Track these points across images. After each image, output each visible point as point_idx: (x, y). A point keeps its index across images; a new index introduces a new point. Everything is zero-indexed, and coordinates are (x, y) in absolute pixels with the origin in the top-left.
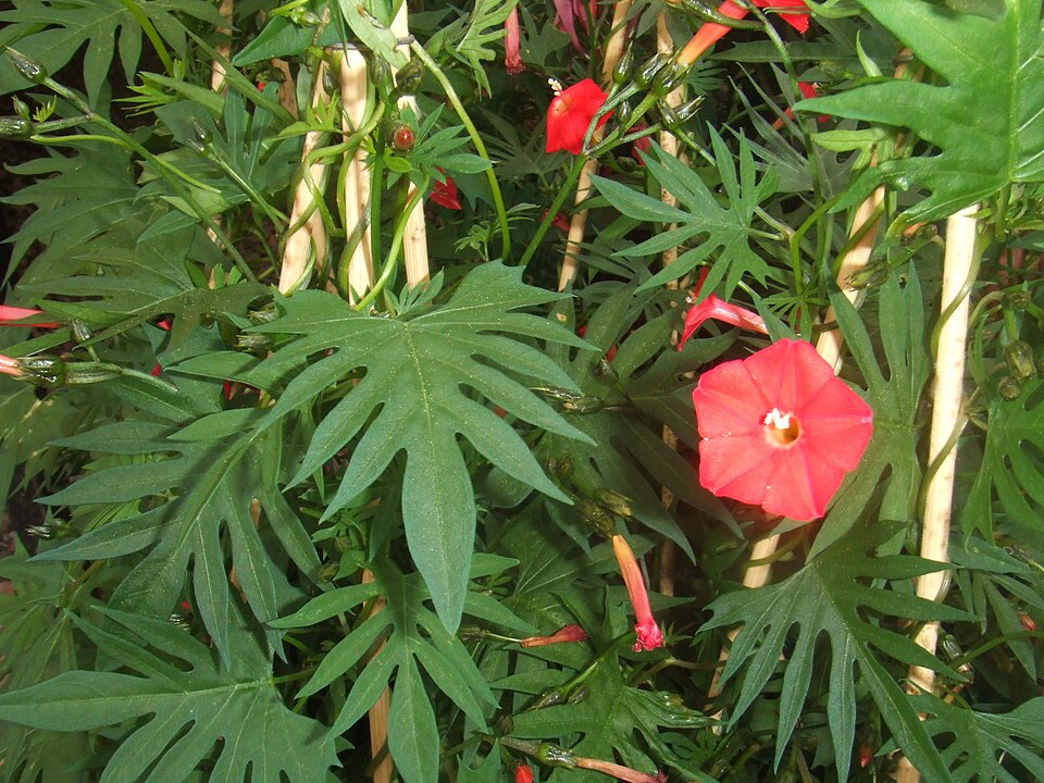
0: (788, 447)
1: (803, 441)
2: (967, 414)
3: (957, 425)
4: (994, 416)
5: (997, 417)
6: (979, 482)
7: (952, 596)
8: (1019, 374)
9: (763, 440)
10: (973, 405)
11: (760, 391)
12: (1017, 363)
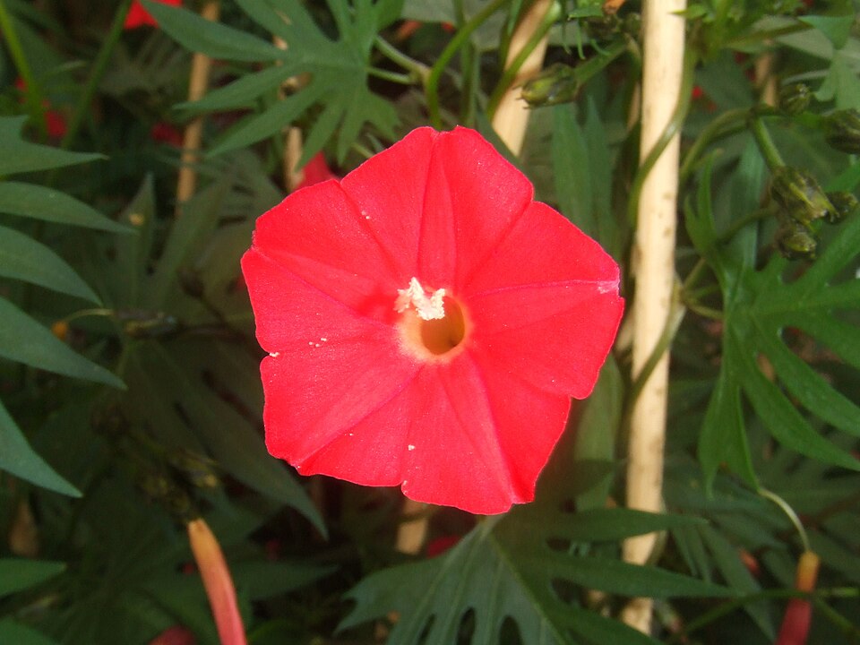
0: (445, 359)
1: (475, 345)
2: (683, 302)
3: (670, 319)
4: (732, 298)
5: (737, 299)
6: (719, 395)
7: (668, 557)
8: (808, 216)
9: (395, 348)
10: (697, 285)
11: (381, 247)
12: (804, 195)
